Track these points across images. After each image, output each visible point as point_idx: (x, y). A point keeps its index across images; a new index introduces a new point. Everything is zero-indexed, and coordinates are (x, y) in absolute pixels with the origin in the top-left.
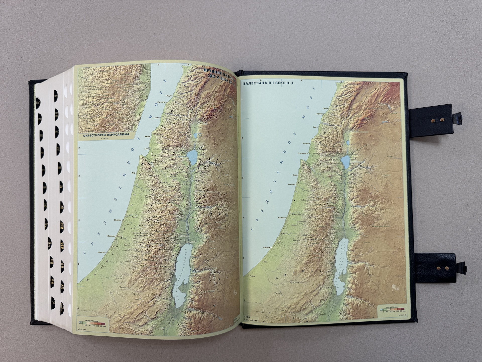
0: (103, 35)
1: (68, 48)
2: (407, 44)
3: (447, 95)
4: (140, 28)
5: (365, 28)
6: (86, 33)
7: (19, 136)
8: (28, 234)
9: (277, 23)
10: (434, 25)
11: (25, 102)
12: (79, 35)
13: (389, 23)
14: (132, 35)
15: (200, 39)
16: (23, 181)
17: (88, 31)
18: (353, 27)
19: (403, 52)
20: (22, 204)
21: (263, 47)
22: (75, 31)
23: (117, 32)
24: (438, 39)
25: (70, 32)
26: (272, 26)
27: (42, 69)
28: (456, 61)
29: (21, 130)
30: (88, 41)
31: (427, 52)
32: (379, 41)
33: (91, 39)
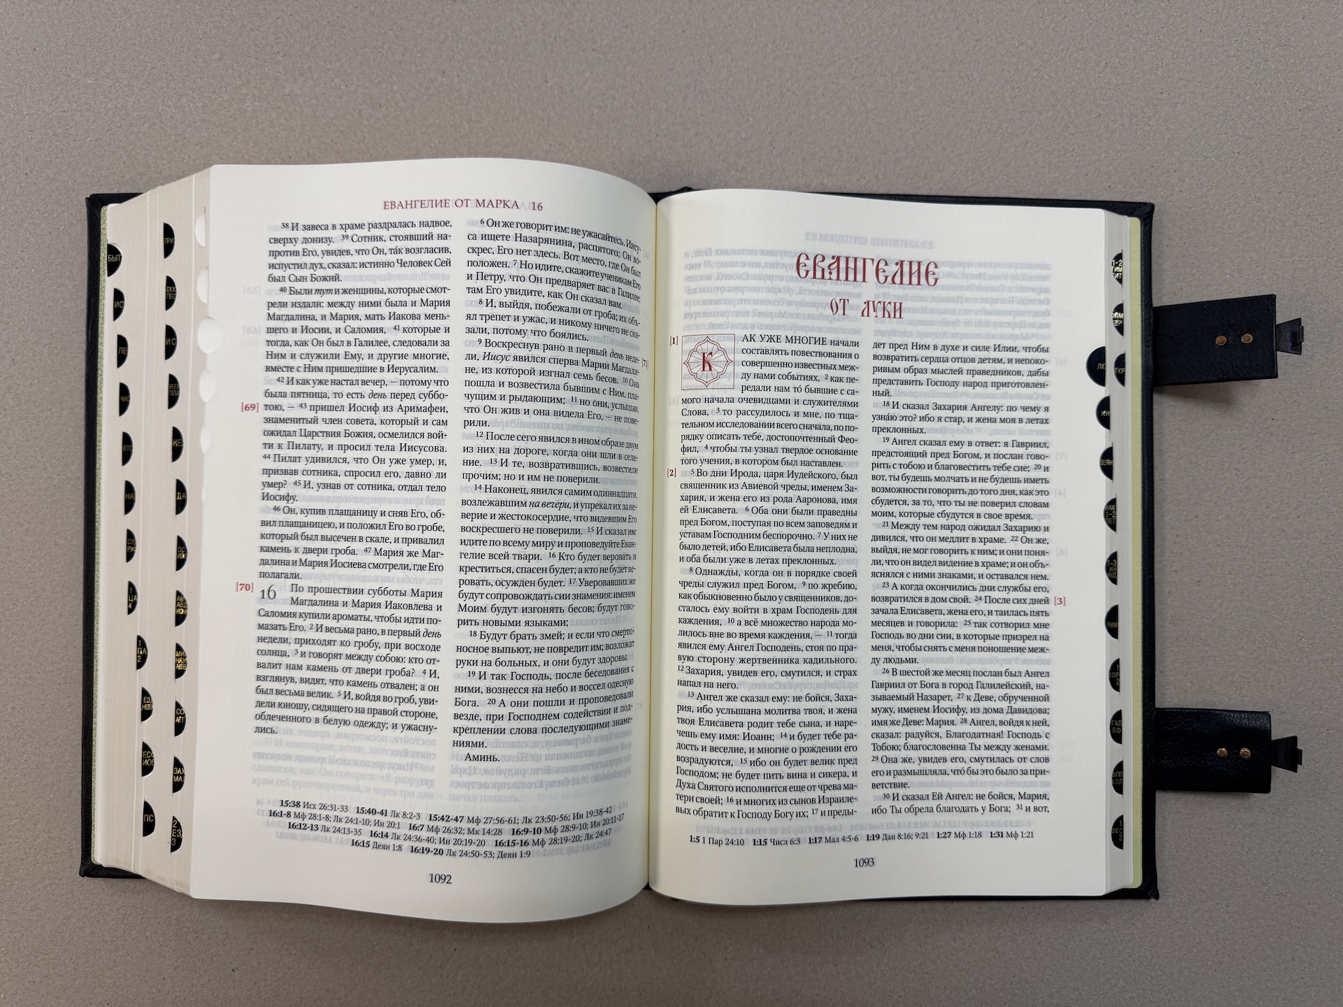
0: (297, 73)
1: (198, 107)
2: (1151, 123)
3: (1258, 269)
4: (403, 55)
5: (1035, 74)
6: (250, 66)
7: (56, 351)
8: (76, 625)
9: (788, 52)
10: (1230, 72)
11: (73, 255)
12: (230, 71)
13: (1104, 63)
14: (380, 74)
15: (571, 90)
16: (64, 477)
17: (257, 59)
18: (1003, 70)
19: (1139, 145)
20: (62, 542)
21: (748, 120)
22: (220, 59)
23: (338, 64)
24: (1239, 110)
25: (205, 62)
26: (775, 59)
27: (124, 163)
28: (1288, 175)
29: (63, 334)
30: (255, 87)
31: (1206, 146)
32: (1073, 111)
33: (264, 83)
